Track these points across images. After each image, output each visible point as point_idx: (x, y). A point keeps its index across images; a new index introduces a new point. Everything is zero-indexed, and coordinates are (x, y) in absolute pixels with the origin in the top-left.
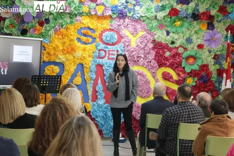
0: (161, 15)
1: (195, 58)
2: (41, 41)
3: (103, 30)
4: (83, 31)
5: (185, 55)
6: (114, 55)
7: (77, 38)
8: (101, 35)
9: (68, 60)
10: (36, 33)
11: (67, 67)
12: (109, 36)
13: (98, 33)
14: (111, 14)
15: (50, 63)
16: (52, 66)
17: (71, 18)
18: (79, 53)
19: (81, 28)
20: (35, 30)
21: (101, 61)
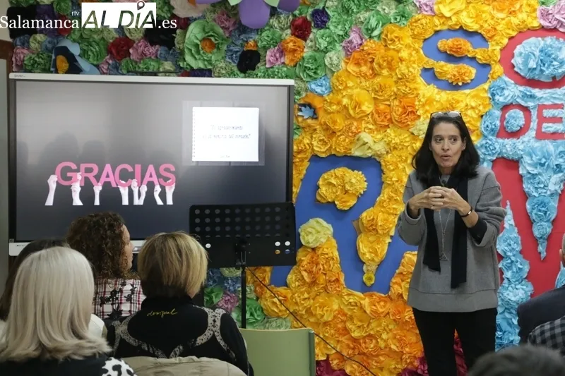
2: (289, 87)
3: (514, 34)
4: (445, 44)
7: (425, 70)
8: (507, 52)
9: (395, 148)
10: (287, 62)
11: (390, 174)
12: (537, 53)
13: (498, 48)
15: (333, 161)
16: (340, 171)
17: (399, 1)
19: (437, 32)
20: (282, 52)
21: (510, 146)
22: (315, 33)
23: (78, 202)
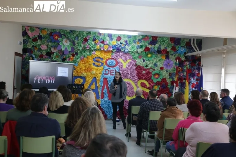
0: (140, 50)
1: (159, 75)
2: (73, 65)
3: (107, 59)
4: (96, 59)
5: (153, 73)
6: (113, 72)
7: (93, 63)
8: (106, 62)
9: (88, 75)
11: (87, 80)
12: (111, 62)
14: (112, 50)
15: (78, 77)
16: (79, 79)
17: (90, 52)
18: (94, 72)
19: (95, 57)
20: (70, 59)
21: (106, 76)
22: (76, 56)
23: (39, 82)
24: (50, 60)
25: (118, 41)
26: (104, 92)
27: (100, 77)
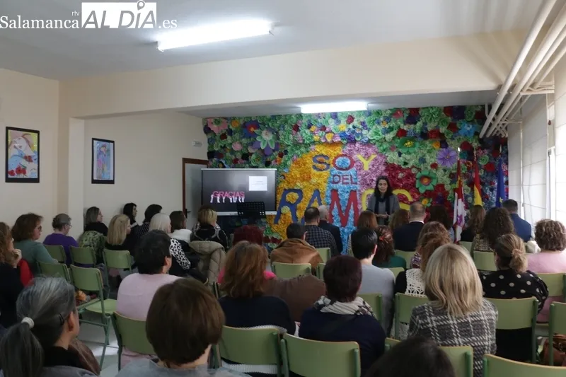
0: (389, 136)
1: (429, 178)
2: (277, 171)
3: (336, 156)
4: (318, 159)
5: (418, 175)
6: (347, 179)
7: (313, 166)
8: (334, 161)
9: (305, 187)
10: (277, 164)
11: (305, 194)
12: (342, 161)
13: (332, 160)
14: (340, 140)
15: (290, 190)
16: (291, 193)
17: (305, 147)
18: (314, 180)
19: (316, 156)
20: (276, 161)
21: (335, 186)
22: (285, 156)
23: (219, 202)
24: (247, 165)
25: (349, 124)
26: (333, 213)
27: (325, 189)
